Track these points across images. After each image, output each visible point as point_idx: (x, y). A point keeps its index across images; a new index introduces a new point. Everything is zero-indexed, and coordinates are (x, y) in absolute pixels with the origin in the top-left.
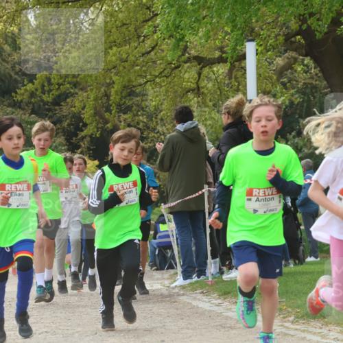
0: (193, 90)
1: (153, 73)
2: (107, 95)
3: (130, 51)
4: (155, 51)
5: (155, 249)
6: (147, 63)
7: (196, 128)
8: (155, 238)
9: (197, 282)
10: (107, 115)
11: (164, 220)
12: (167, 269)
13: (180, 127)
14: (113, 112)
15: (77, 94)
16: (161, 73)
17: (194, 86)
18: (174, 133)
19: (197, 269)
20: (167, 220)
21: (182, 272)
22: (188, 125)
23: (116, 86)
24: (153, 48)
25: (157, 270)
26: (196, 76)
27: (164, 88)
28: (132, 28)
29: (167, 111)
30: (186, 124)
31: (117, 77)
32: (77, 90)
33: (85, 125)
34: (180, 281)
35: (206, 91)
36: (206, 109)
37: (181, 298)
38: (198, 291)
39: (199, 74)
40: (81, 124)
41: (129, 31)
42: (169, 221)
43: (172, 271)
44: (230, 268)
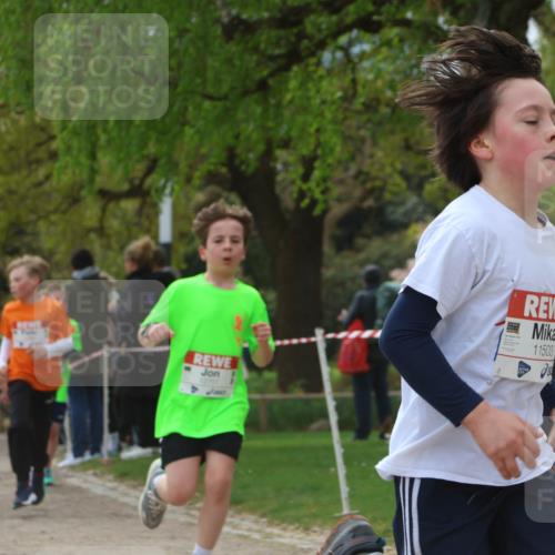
0: (95, 230)
9: (90, 461)
13: (77, 274)
17: (96, 225)
21: (73, 449)
24: (47, 178)
26: (99, 212)
34: (69, 459)
35: (111, 233)
44: (131, 444)
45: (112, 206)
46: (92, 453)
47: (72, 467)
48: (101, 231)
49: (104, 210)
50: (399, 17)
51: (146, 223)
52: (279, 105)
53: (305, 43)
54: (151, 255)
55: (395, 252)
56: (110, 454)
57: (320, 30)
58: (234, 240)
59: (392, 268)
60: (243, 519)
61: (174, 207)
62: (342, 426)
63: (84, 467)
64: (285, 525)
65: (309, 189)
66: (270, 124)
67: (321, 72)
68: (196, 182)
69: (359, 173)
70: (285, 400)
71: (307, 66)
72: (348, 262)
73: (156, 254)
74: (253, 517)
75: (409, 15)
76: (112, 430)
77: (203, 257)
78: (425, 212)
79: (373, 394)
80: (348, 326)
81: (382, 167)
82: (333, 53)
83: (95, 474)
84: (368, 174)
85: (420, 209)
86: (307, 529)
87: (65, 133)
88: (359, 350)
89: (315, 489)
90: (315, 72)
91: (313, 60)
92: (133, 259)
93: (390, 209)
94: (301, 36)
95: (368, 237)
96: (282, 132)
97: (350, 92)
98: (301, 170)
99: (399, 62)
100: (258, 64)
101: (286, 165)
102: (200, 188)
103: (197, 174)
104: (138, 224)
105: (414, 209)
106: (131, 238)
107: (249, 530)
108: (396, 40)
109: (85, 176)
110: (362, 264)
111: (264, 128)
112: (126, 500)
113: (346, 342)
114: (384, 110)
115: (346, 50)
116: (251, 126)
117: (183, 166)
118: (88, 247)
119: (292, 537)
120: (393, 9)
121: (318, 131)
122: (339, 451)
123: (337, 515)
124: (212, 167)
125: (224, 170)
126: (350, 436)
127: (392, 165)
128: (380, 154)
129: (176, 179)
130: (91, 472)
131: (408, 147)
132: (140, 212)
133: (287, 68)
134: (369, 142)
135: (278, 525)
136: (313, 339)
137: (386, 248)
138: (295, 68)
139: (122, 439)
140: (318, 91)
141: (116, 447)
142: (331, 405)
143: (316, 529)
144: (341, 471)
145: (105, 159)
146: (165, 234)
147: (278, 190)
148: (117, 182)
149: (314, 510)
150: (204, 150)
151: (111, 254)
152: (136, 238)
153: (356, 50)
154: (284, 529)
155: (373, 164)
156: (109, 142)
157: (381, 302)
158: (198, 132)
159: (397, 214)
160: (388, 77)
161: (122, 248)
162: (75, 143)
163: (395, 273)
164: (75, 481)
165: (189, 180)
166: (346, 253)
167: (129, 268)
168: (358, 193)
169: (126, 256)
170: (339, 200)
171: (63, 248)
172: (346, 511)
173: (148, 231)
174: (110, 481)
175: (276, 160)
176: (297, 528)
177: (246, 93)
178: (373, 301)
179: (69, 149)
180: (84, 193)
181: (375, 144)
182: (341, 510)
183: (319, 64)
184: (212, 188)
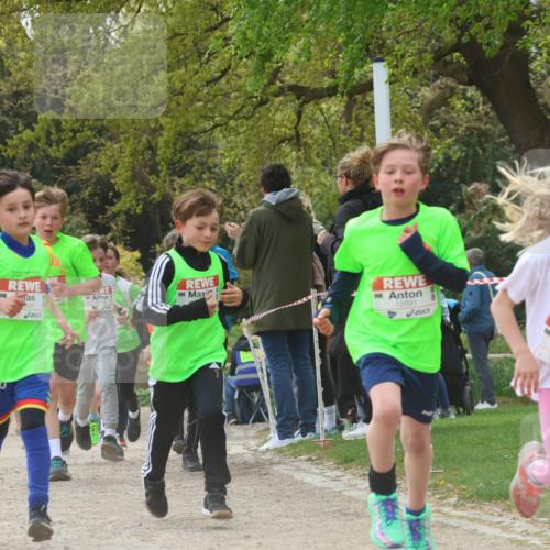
0: (290, 139)
1: (225, 112)
2: (152, 148)
3: (186, 77)
4: (227, 77)
5: (234, 391)
6: (215, 96)
7: (295, 199)
8: (233, 373)
10: (152, 179)
11: (248, 345)
12: (254, 422)
13: (270, 198)
14: (162, 174)
15: (103, 145)
16: (237, 112)
17: (291, 132)
18: (262, 208)
19: (300, 423)
20: (251, 345)
21: (277, 427)
22: (282, 194)
23: (165, 133)
24: (224, 73)
25: (236, 423)
26: (294, 116)
27: (242, 136)
28: (189, 41)
29: (249, 172)
30: (279, 193)
31: (168, 119)
32: (103, 140)
33: (118, 195)
35: (310, 141)
36: (312, 169)
37: (276, 468)
38: (303, 457)
39: (299, 114)
40: (111, 194)
41: (185, 45)
42: (255, 346)
43: (261, 426)
44: (355, 420)
45: (309, 107)
48: (297, 140)
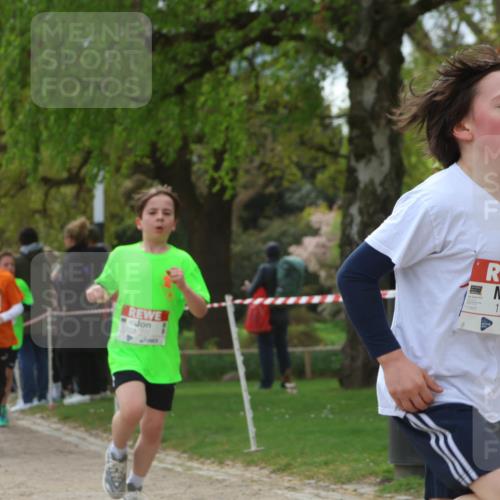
0: (40, 212)
9: (37, 406)
13: (25, 249)
17: (40, 207)
34: (20, 405)
35: (53, 214)
43: (13, 395)
44: (72, 392)
45: (53, 191)
46: (40, 400)
47: (22, 412)
48: (44, 212)
49: (46, 195)
50: (294, 32)
51: (83, 206)
52: (193, 107)
53: (215, 54)
54: (86, 232)
55: (292, 230)
56: (54, 400)
57: (228, 43)
58: (166, 213)
59: (290, 244)
60: (167, 455)
61: (106, 193)
62: (249, 377)
63: (32, 411)
64: (202, 460)
65: (220, 178)
66: (187, 122)
67: (230, 78)
68: (124, 170)
69: (262, 164)
70: (201, 355)
71: (217, 73)
72: (253, 239)
73: (91, 232)
74: (176, 453)
75: (303, 31)
76: (56, 380)
77: (139, 227)
78: (317, 197)
79: (275, 350)
80: (253, 294)
81: (281, 160)
82: (240, 63)
83: (42, 418)
84: (269, 166)
85: (313, 195)
86: (221, 463)
87: (13, 129)
88: (262, 313)
89: (228, 429)
90: (224, 78)
91: (222, 69)
92: (72, 236)
93: (288, 195)
94: (213, 48)
95: (270, 218)
96: (197, 128)
97: (254, 96)
98: (213, 161)
99: (294, 71)
100: (176, 71)
101: (200, 157)
102: (129, 176)
103: (125, 165)
104: (75, 207)
105: (308, 195)
106: (70, 218)
107: (173, 464)
108: (292, 53)
109: (29, 166)
110: (265, 241)
111: (181, 126)
112: (68, 439)
113: (251, 307)
114: (282, 111)
115: (250, 60)
116: (171, 124)
117: (113, 157)
118: (33, 226)
119: (208, 470)
120: (289, 26)
121: (227, 128)
122: (246, 398)
123: (246, 451)
124: (138, 159)
125: (147, 161)
126: (256, 386)
127: (290, 158)
128: (279, 148)
129: (107, 168)
130: (38, 415)
131: (303, 142)
132: (77, 196)
133: (200, 75)
134: (270, 139)
135: (197, 460)
136: (223, 304)
137: (284, 228)
138: (208, 76)
139: (65, 387)
140: (227, 95)
141: (59, 394)
142: (239, 360)
143: (229, 462)
144: (249, 414)
145: (46, 153)
146: (99, 216)
147: (194, 178)
148: (57, 171)
149: (227, 447)
150: (130, 145)
151: (53, 232)
152: (74, 218)
153: (259, 60)
154: (203, 463)
155: (273, 157)
156: (51, 137)
157: (280, 274)
158: (125, 129)
159: (293, 199)
160: (285, 83)
161: (62, 227)
162: (21, 138)
163: (292, 249)
164: (25, 422)
165: (118, 169)
166: (251, 231)
167: (68, 243)
168: (261, 181)
169: (65, 233)
170: (245, 187)
171: (12, 227)
172: (253, 448)
173: (84, 213)
174: (55, 423)
175: (191, 153)
176: (213, 463)
177: (165, 96)
178: (274, 272)
179: (16, 143)
180: (29, 180)
181: (275, 140)
182: (250, 448)
183: (228, 71)
184: (139, 177)
